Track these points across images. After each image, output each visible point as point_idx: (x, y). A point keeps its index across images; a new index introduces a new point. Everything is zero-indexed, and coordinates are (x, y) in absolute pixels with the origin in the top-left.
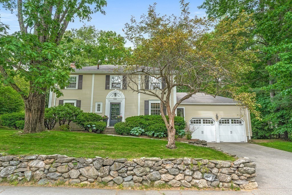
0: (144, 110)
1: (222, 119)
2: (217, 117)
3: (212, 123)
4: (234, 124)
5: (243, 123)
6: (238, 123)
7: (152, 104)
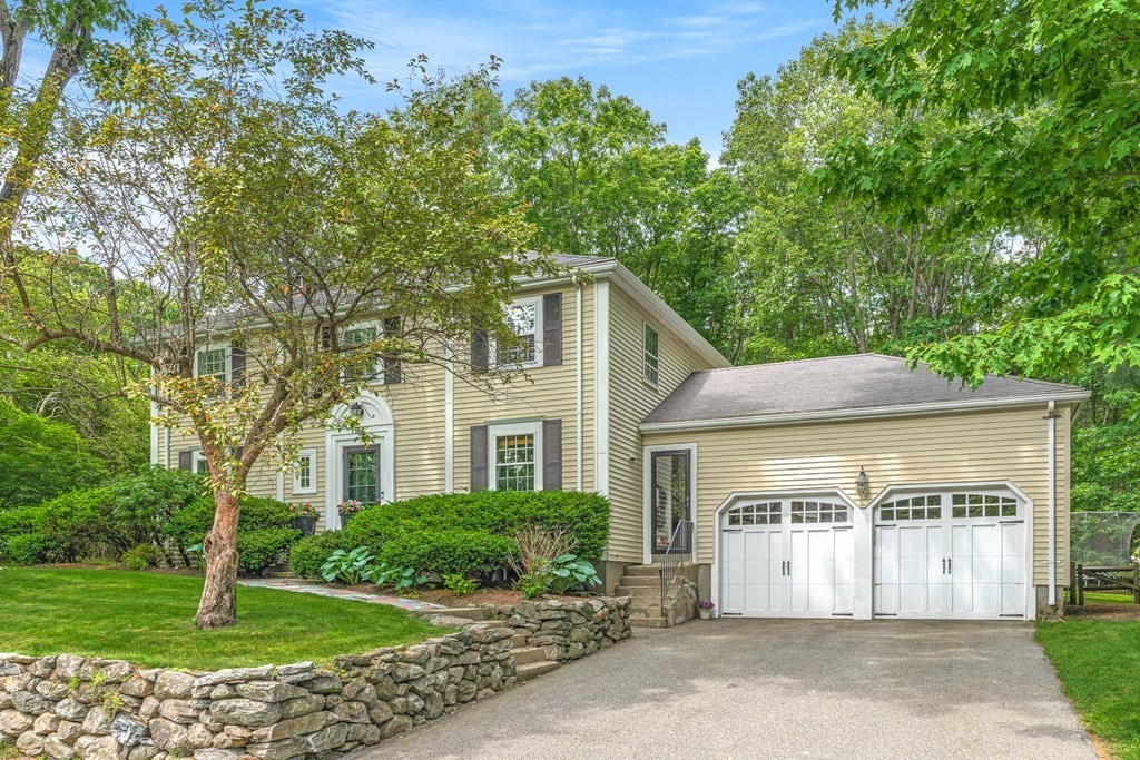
0: (469, 470)
1: (891, 493)
2: (864, 488)
3: (842, 517)
4: (967, 521)
5: (1025, 511)
6: (992, 512)
7: (500, 439)
